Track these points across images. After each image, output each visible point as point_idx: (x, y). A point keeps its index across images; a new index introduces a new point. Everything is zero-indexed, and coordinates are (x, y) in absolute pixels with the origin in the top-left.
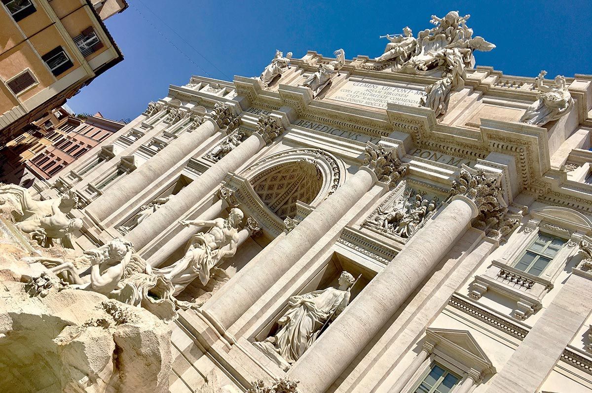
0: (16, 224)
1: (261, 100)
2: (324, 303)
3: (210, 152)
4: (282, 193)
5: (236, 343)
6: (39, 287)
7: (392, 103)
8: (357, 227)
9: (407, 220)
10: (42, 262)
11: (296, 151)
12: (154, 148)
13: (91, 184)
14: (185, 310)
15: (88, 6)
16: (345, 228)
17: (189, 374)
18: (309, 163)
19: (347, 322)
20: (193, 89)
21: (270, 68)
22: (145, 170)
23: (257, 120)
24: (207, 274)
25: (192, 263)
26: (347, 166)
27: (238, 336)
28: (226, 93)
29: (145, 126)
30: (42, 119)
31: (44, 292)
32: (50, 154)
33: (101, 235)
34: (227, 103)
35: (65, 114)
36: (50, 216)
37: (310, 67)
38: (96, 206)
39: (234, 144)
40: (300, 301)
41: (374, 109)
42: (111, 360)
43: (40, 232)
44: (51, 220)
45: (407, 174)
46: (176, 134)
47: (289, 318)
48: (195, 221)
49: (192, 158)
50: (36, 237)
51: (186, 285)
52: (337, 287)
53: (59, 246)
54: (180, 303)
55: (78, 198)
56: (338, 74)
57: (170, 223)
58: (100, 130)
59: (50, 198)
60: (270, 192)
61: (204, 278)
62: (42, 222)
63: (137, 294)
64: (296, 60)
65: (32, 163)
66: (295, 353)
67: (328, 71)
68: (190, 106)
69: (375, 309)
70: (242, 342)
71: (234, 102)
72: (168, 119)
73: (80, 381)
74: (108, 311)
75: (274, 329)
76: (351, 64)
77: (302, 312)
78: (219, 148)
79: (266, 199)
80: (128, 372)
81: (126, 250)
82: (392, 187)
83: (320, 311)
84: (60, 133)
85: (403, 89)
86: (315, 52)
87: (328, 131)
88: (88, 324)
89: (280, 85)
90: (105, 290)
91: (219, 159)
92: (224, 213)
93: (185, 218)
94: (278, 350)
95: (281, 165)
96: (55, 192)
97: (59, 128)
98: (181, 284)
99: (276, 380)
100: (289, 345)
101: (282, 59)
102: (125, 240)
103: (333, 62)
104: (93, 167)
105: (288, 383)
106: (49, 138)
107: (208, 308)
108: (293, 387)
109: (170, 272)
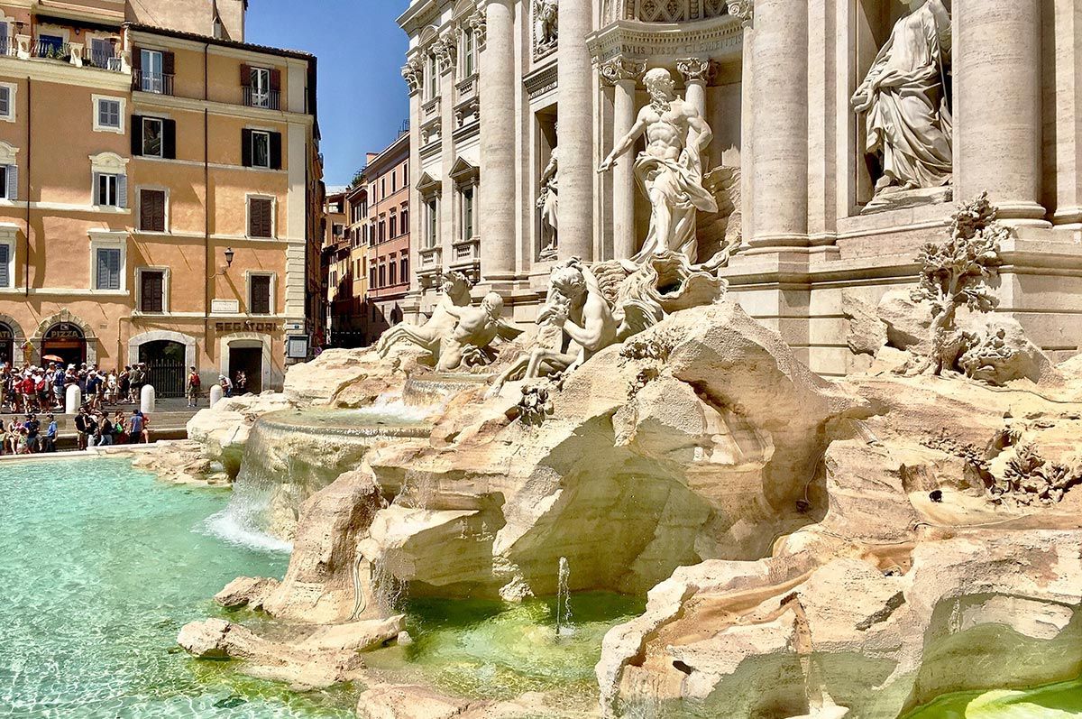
0: (437, 369)
2: (910, 54)
3: (535, 43)
5: (838, 237)
6: (535, 407)
10: (507, 379)
12: (469, 120)
13: (454, 243)
14: (726, 265)
15: (209, 45)
17: (817, 331)
19: (977, 42)
22: (490, 158)
24: (705, 194)
25: (670, 202)
27: (830, 224)
30: (326, 232)
31: (547, 406)
32: (379, 260)
33: (532, 285)
35: (339, 199)
36: (457, 323)
38: (490, 260)
40: (870, 92)
42: (703, 404)
43: (469, 351)
44: (463, 327)
46: (473, 72)
47: (879, 131)
48: (617, 148)
49: (523, 78)
50: (472, 361)
51: (694, 235)
52: (906, 12)
53: (505, 345)
54: (710, 264)
55: (460, 273)
57: (591, 185)
58: (391, 172)
59: (436, 305)
61: (706, 204)
62: (458, 340)
63: (649, 306)
65: (373, 290)
66: (938, 165)
68: (447, 16)
70: (846, 226)
72: (443, 66)
73: (695, 459)
74: (638, 357)
75: (873, 165)
77: (888, 101)
78: (540, 24)
79: (671, 13)
80: (738, 398)
81: (577, 271)
83: (915, 71)
84: (360, 225)
88: (633, 392)
91: (555, 37)
92: (640, 97)
93: (600, 160)
94: (907, 186)
96: (431, 293)
97: (353, 222)
98: (686, 242)
99: (948, 224)
100: (918, 162)
104: (435, 221)
105: (970, 212)
106: (358, 244)
107: (752, 233)
108: (984, 208)
109: (656, 242)
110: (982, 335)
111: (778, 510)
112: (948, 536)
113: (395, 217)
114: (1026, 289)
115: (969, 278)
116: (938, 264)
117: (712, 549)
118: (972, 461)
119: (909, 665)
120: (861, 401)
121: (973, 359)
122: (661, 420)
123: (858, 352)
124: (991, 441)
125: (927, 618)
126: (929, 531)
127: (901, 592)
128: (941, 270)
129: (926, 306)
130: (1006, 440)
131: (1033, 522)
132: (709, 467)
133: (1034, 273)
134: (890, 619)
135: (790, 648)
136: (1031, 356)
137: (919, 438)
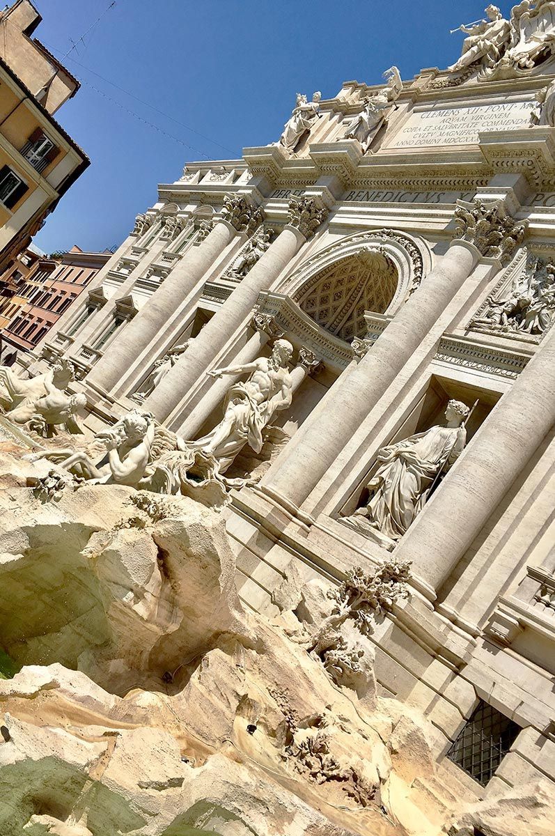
0: (6, 415)
1: (288, 175)
2: (429, 450)
3: (230, 267)
4: (343, 305)
5: (315, 524)
6: (49, 489)
7: (486, 131)
8: (461, 333)
9: (537, 306)
10: (47, 457)
11: (351, 240)
12: (155, 279)
13: (85, 344)
14: (239, 490)
15: (28, 99)
16: (443, 337)
17: (261, 572)
18: (373, 252)
19: (468, 472)
20: (190, 183)
21: (292, 124)
22: (149, 312)
23: (287, 206)
24: (259, 437)
25: (235, 425)
26: (431, 245)
27: (316, 512)
28: (237, 177)
29: (137, 251)
30: (8, 271)
31: (57, 494)
32: (28, 316)
33: (112, 409)
34: (240, 191)
35: (34, 258)
36: (45, 396)
37: (351, 106)
38: (99, 372)
39: (261, 249)
40: (393, 453)
41: (459, 148)
42: (156, 567)
43: (38, 419)
44: (47, 402)
45: (526, 238)
46: (180, 253)
47: (382, 479)
48: (229, 368)
49: (207, 282)
50: (34, 427)
51: (234, 457)
52: (444, 424)
53: (64, 433)
54: (230, 481)
55: (73, 366)
56: (394, 107)
57: (197, 378)
58: (82, 269)
59: (41, 374)
60: (324, 307)
61: (256, 443)
62: (36, 407)
63: (173, 479)
64: (327, 102)
65: (8, 331)
66: (399, 525)
67: (379, 106)
68: (191, 208)
69: (506, 446)
70: (323, 520)
71: (249, 188)
72: (165, 234)
73: (124, 599)
74: (140, 506)
75: (364, 497)
76: (413, 86)
77: (399, 467)
78: (241, 259)
79: (320, 317)
80: (180, 579)
81: (145, 423)
82: (505, 261)
83: (425, 461)
84: (34, 285)
85: (501, 105)
86: (354, 81)
87: (391, 200)
88: (119, 527)
89: (311, 146)
90: (131, 480)
91: (244, 274)
92: (266, 350)
93: (214, 367)
94: (374, 524)
95: (333, 264)
96: (44, 363)
97: (32, 279)
98: (226, 457)
99: (379, 564)
100: (389, 515)
101: (307, 105)
102: (142, 410)
103: (384, 90)
104: (84, 321)
105: (396, 567)
106: (22, 295)
107: (268, 483)
108: (404, 571)
109: (208, 443)
110: (350, 646)
111: (150, 669)
112: (239, 761)
113: (61, 298)
114: (394, 637)
115: (367, 606)
116: (357, 584)
117: (90, 666)
118: (288, 722)
119: (152, 831)
120: (252, 635)
121: (335, 657)
122: (122, 558)
123: (274, 603)
124: (308, 717)
125: (186, 807)
126: (230, 749)
127: (183, 779)
128: (356, 589)
129: (332, 604)
130: (317, 722)
131: (295, 787)
132: (129, 611)
133: (404, 631)
134: (163, 792)
135: (86, 768)
136: (368, 680)
137: (269, 684)
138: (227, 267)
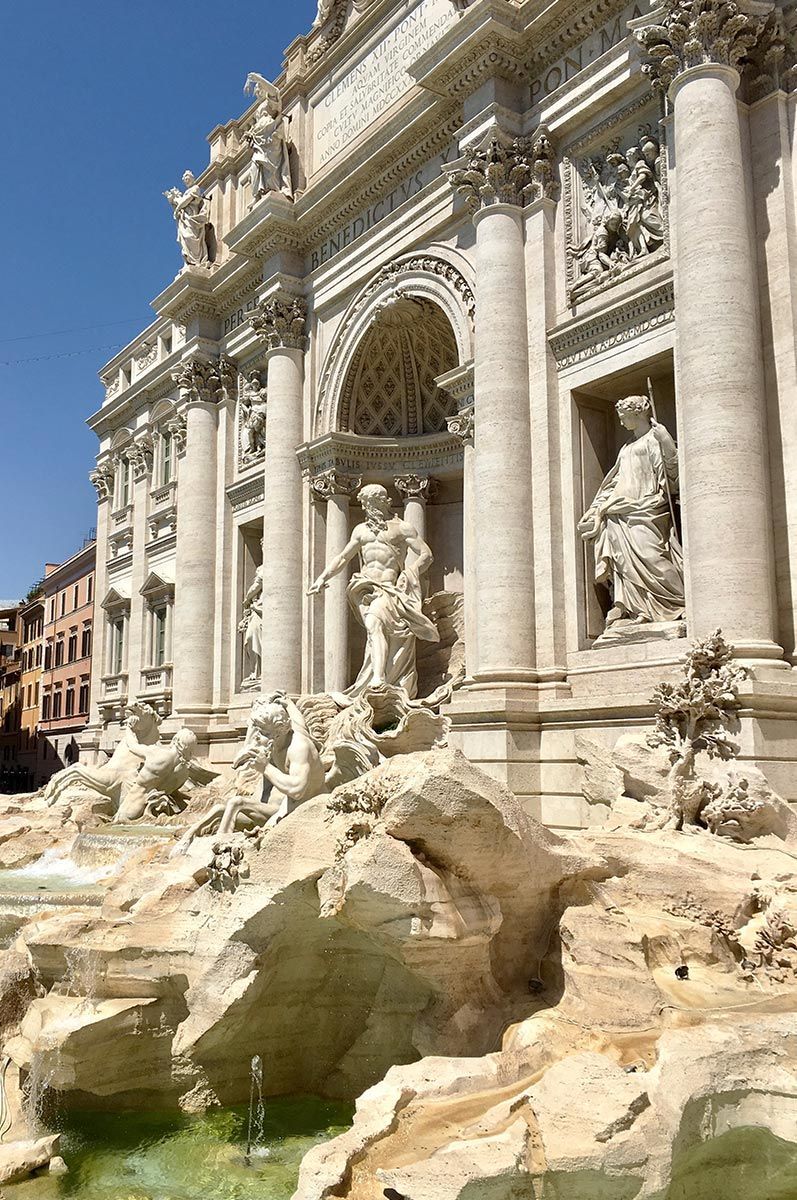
0: (115, 821)
1: (225, 293)
2: (637, 481)
3: (240, 451)
4: (404, 391)
5: (568, 672)
6: (228, 870)
7: (414, 61)
8: (568, 316)
9: (632, 216)
10: (198, 833)
11: (354, 311)
12: (165, 532)
13: (143, 670)
14: (449, 702)
16: (550, 338)
17: (549, 778)
18: (391, 304)
19: (703, 472)
20: (121, 390)
21: (184, 232)
22: (187, 575)
23: (251, 329)
24: (425, 622)
25: (387, 629)
26: (452, 243)
27: (560, 657)
28: (168, 343)
29: (120, 517)
31: (241, 869)
32: (54, 686)
33: (231, 720)
34: (184, 357)
35: (11, 615)
36: (142, 764)
37: (236, 158)
38: (183, 689)
39: (259, 403)
40: (597, 519)
41: (398, 106)
42: (421, 867)
43: (154, 798)
44: (148, 769)
45: (558, 145)
46: (171, 480)
47: (607, 559)
48: (329, 568)
49: (226, 489)
50: (158, 809)
51: (414, 667)
52: (631, 438)
53: (198, 790)
54: (432, 699)
55: (148, 706)
56: (286, 119)
57: (299, 608)
58: (74, 586)
59: (119, 742)
60: (384, 411)
61: (427, 632)
62: (142, 785)
63: (362, 748)
64: (205, 175)
65: (46, 722)
66: (670, 597)
67: (267, 132)
68: (143, 419)
69: (724, 406)
70: (577, 661)
71: (193, 344)
72: (137, 472)
73: (413, 932)
74: (348, 810)
75: (603, 596)
76: (289, 78)
77: (616, 529)
78: (246, 432)
79: (388, 427)
80: (461, 859)
81: (280, 708)
82: (553, 194)
83: (642, 499)
84: (34, 646)
85: (408, 19)
86: (218, 127)
87: (366, 226)
88: (341, 852)
89: (225, 240)
90: (315, 786)
91: (263, 447)
92: (355, 514)
93: (310, 581)
94: (640, 619)
95: (355, 354)
96: (113, 727)
97: (26, 641)
98: (405, 674)
99: (682, 662)
100: (649, 595)
101: (185, 197)
102: (265, 696)
103: (259, 109)
104: (121, 643)
105: (705, 650)
106: (30, 668)
107: (477, 666)
108: (719, 646)
109: (372, 674)
110: (723, 785)
111: (507, 992)
112: (696, 1022)
113: (75, 637)
114: (769, 736)
115: (707, 721)
116: (674, 705)
117: (433, 1041)
118: (720, 931)
119: (656, 1184)
120: (596, 860)
121: (715, 813)
122: (373, 886)
123: (593, 802)
124: (739, 907)
125: (675, 1124)
126: (675, 1016)
127: (645, 1094)
128: (678, 712)
129: (664, 752)
130: (755, 905)
131: (788, 1002)
132: (429, 942)
133: (775, 718)
134: (634, 1127)
135: (521, 1167)
136: (777, 809)
137: (662, 903)
138: (236, 452)
